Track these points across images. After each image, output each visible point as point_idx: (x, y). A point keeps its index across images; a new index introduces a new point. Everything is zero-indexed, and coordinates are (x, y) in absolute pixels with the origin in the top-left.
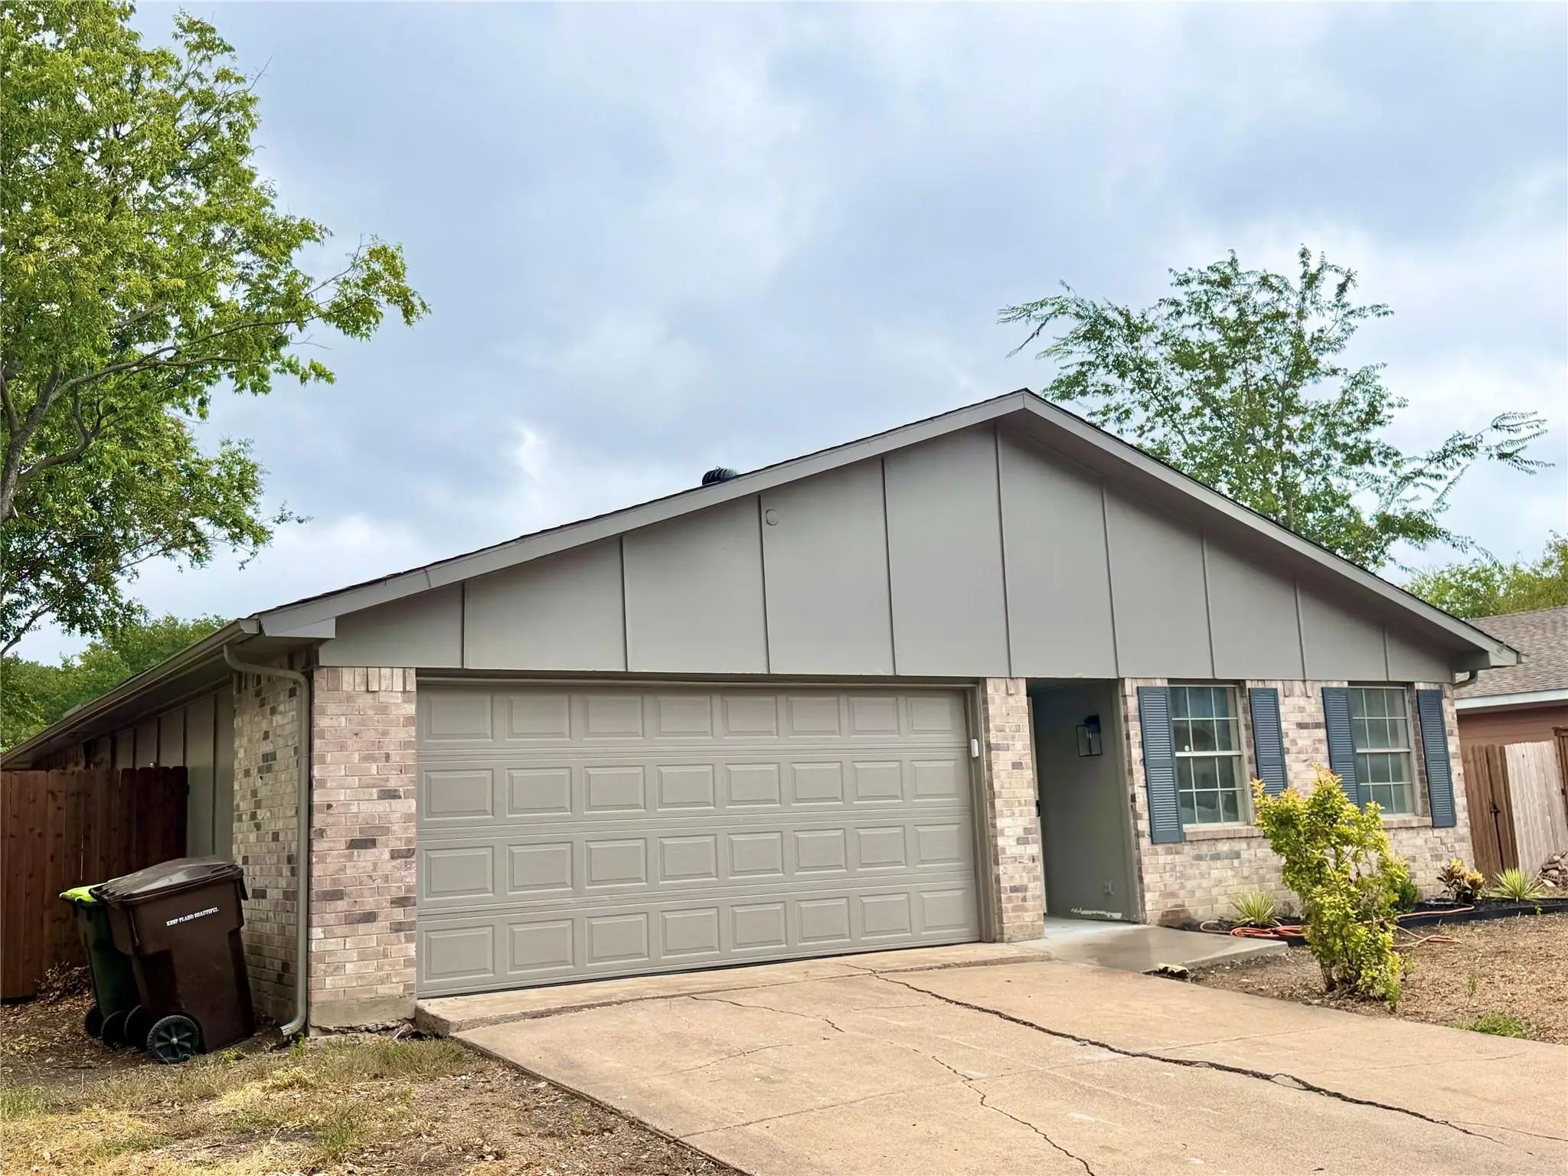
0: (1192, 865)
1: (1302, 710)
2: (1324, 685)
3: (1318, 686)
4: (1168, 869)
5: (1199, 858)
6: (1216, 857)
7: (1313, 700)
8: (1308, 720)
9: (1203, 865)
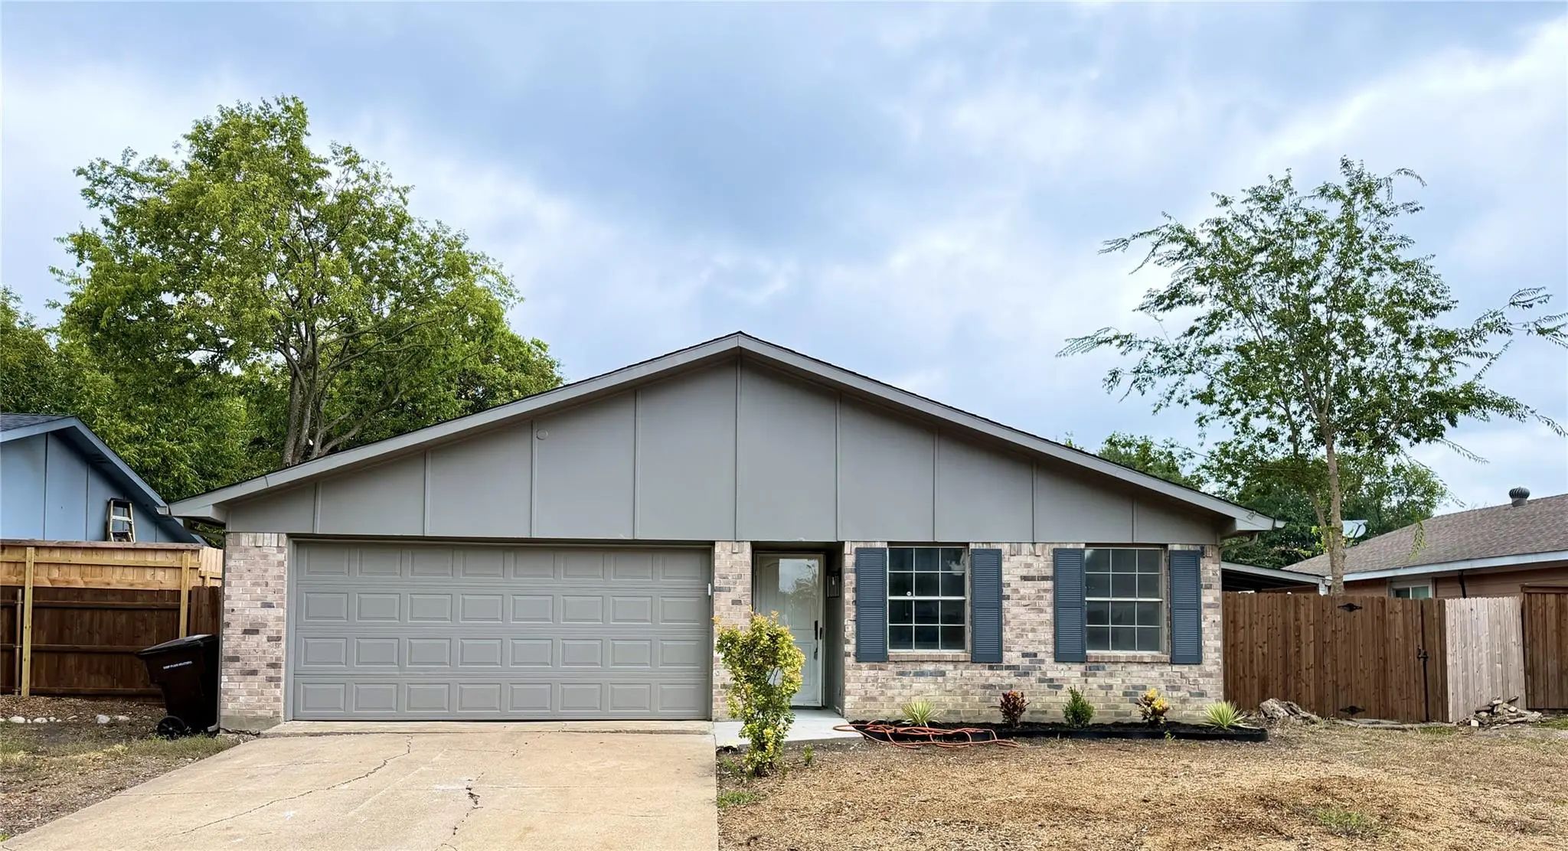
0: (894, 679)
1: (1028, 566)
2: (1056, 546)
3: (1049, 548)
4: (870, 680)
5: (902, 674)
6: (921, 674)
7: (1042, 559)
8: (1032, 573)
9: (906, 680)
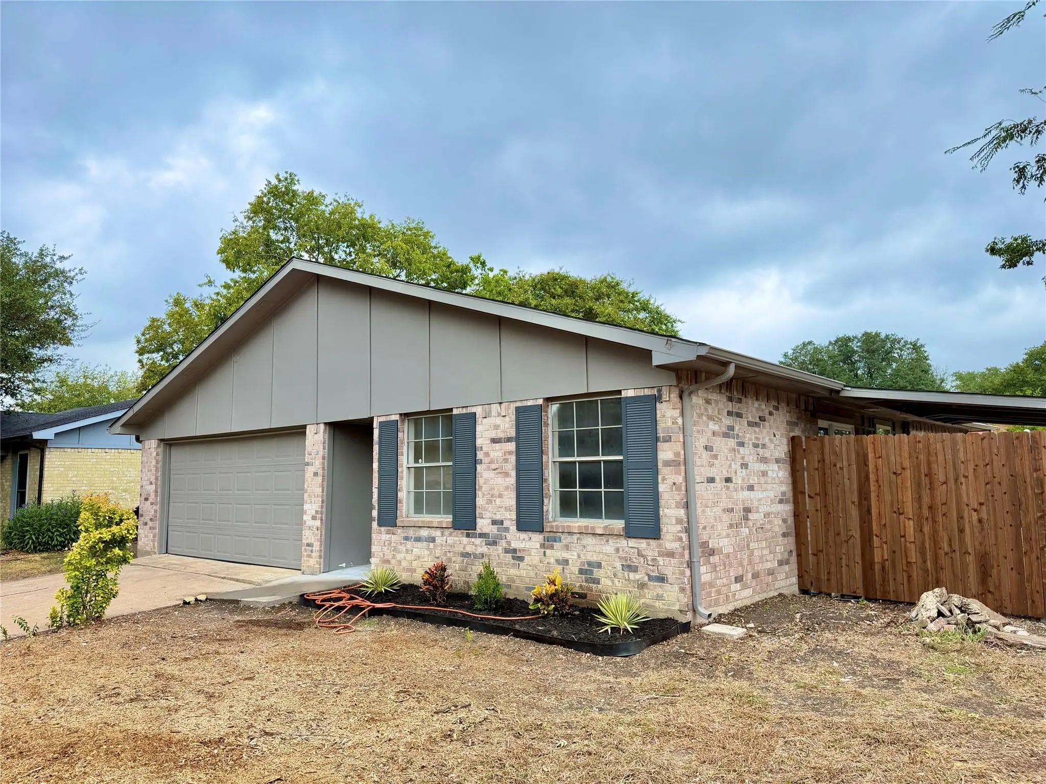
0: (401, 544)
1: (497, 427)
2: (519, 404)
3: (513, 406)
4: (386, 544)
5: (406, 538)
6: (418, 539)
7: (507, 419)
8: (501, 435)
9: (409, 544)
